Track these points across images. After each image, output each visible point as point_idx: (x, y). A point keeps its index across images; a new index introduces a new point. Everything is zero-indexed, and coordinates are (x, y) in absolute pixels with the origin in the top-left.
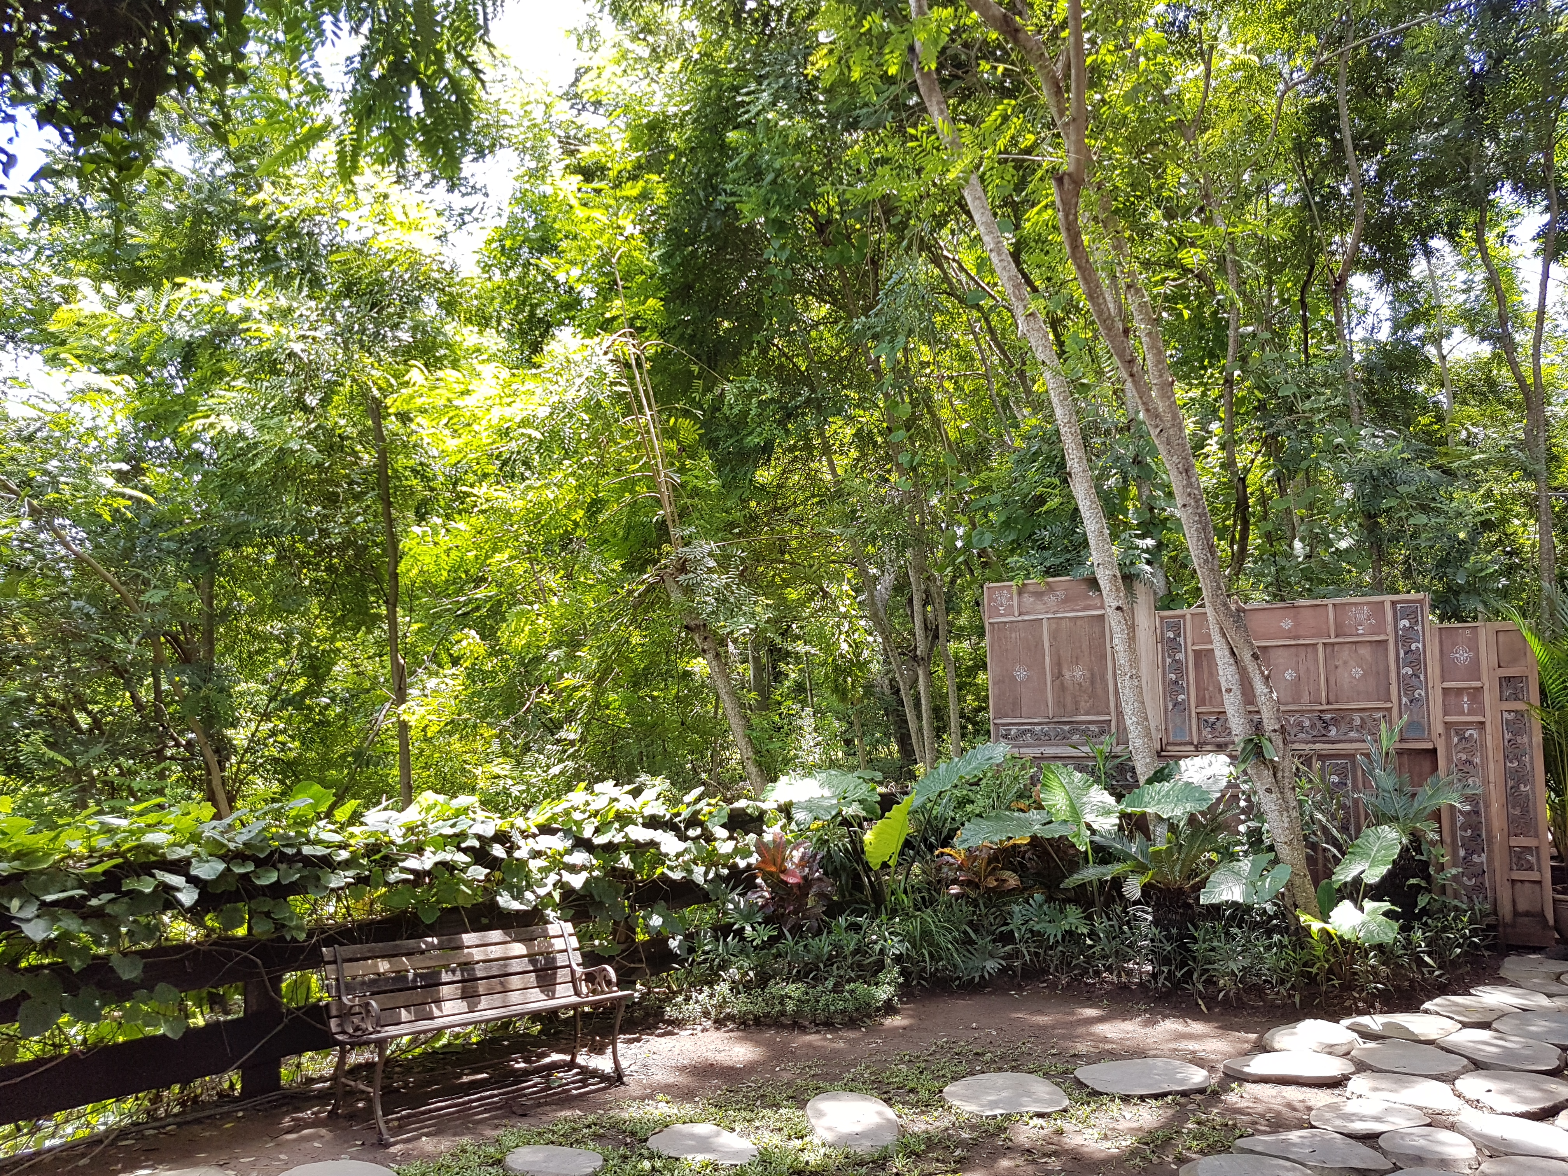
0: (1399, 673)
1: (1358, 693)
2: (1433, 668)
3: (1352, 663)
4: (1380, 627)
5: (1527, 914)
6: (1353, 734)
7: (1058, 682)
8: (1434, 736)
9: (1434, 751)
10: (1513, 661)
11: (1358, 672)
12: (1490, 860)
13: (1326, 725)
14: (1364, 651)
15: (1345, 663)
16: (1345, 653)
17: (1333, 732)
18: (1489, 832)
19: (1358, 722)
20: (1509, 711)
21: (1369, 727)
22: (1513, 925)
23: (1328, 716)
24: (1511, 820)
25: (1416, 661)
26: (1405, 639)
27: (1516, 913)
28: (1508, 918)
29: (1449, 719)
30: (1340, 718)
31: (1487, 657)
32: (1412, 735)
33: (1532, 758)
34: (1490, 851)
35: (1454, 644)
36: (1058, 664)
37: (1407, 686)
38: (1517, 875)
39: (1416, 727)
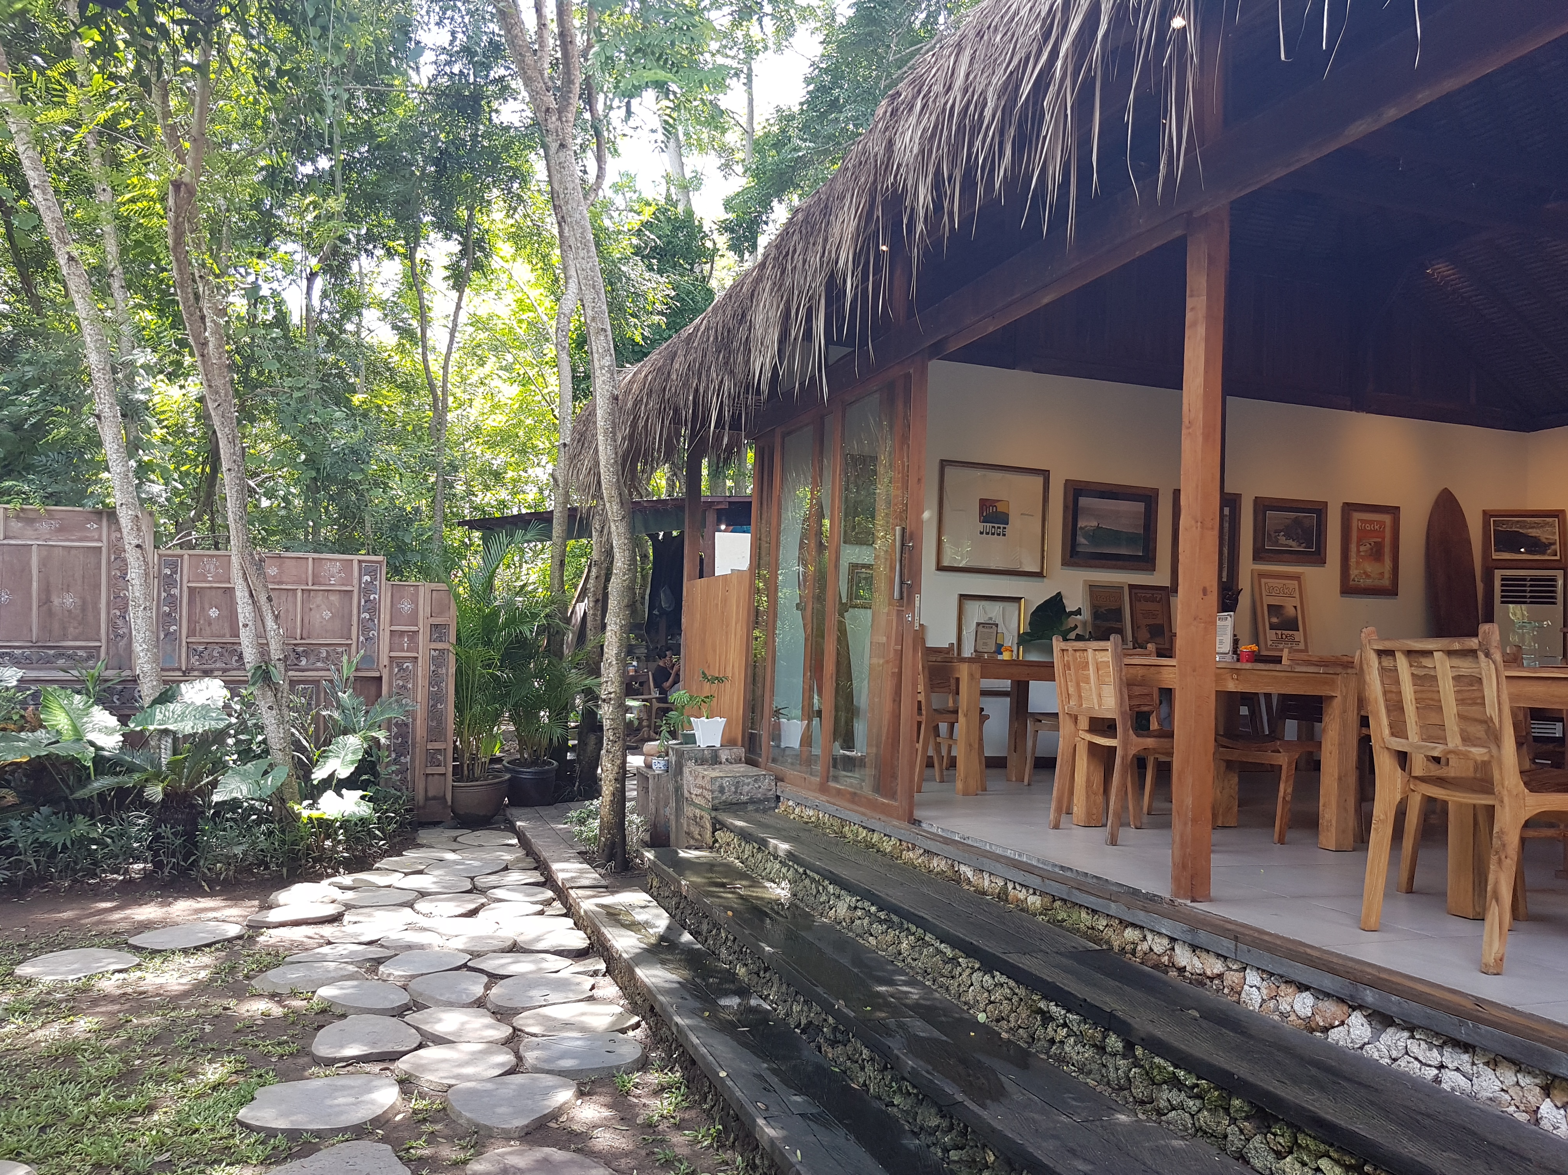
0: (359, 617)
1: (327, 631)
2: (385, 615)
3: (323, 606)
4: (348, 581)
5: (434, 798)
6: (319, 664)
7: (45, 607)
8: (381, 666)
9: (380, 678)
10: (440, 613)
11: (327, 615)
12: (413, 760)
13: (298, 656)
14: (334, 598)
15: (318, 606)
16: (319, 599)
17: (304, 662)
18: (414, 739)
19: (325, 655)
20: (435, 650)
21: (332, 658)
22: (424, 807)
23: (300, 649)
24: (430, 730)
25: (372, 608)
26: (366, 590)
27: (427, 799)
28: (421, 803)
29: (393, 654)
30: (310, 651)
31: (424, 610)
32: (364, 666)
33: (447, 685)
34: (414, 753)
35: (402, 598)
36: (46, 591)
37: (365, 627)
38: (429, 771)
39: (368, 660)
